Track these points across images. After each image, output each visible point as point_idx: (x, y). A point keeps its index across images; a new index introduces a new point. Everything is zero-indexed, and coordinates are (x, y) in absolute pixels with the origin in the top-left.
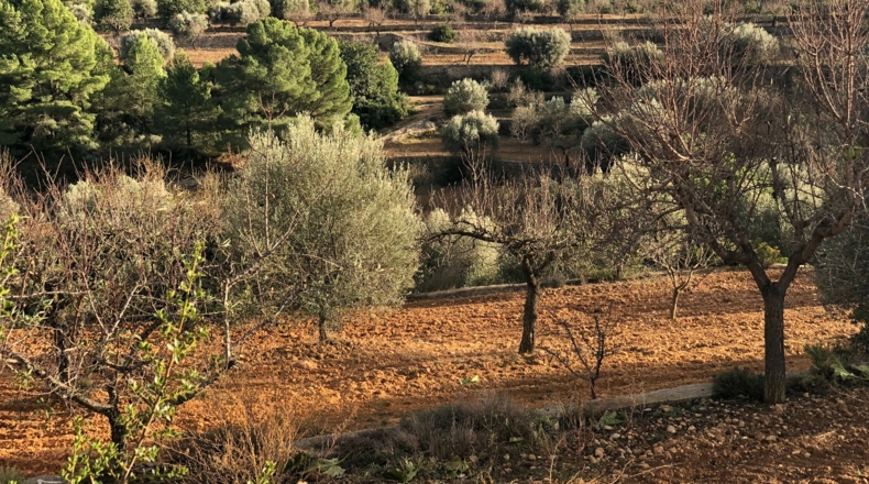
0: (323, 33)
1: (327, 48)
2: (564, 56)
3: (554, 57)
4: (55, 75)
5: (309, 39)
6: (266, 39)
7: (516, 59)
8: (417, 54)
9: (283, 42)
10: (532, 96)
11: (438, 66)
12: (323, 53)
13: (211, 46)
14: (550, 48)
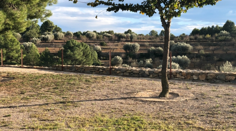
0: (86, 44)
1: (87, 48)
2: (138, 50)
3: (136, 50)
4: (12, 54)
5: (82, 45)
6: (72, 45)
7: (126, 51)
8: (101, 49)
9: (76, 46)
10: (134, 60)
11: (106, 53)
12: (85, 49)
13: (42, 47)
14: (135, 48)
